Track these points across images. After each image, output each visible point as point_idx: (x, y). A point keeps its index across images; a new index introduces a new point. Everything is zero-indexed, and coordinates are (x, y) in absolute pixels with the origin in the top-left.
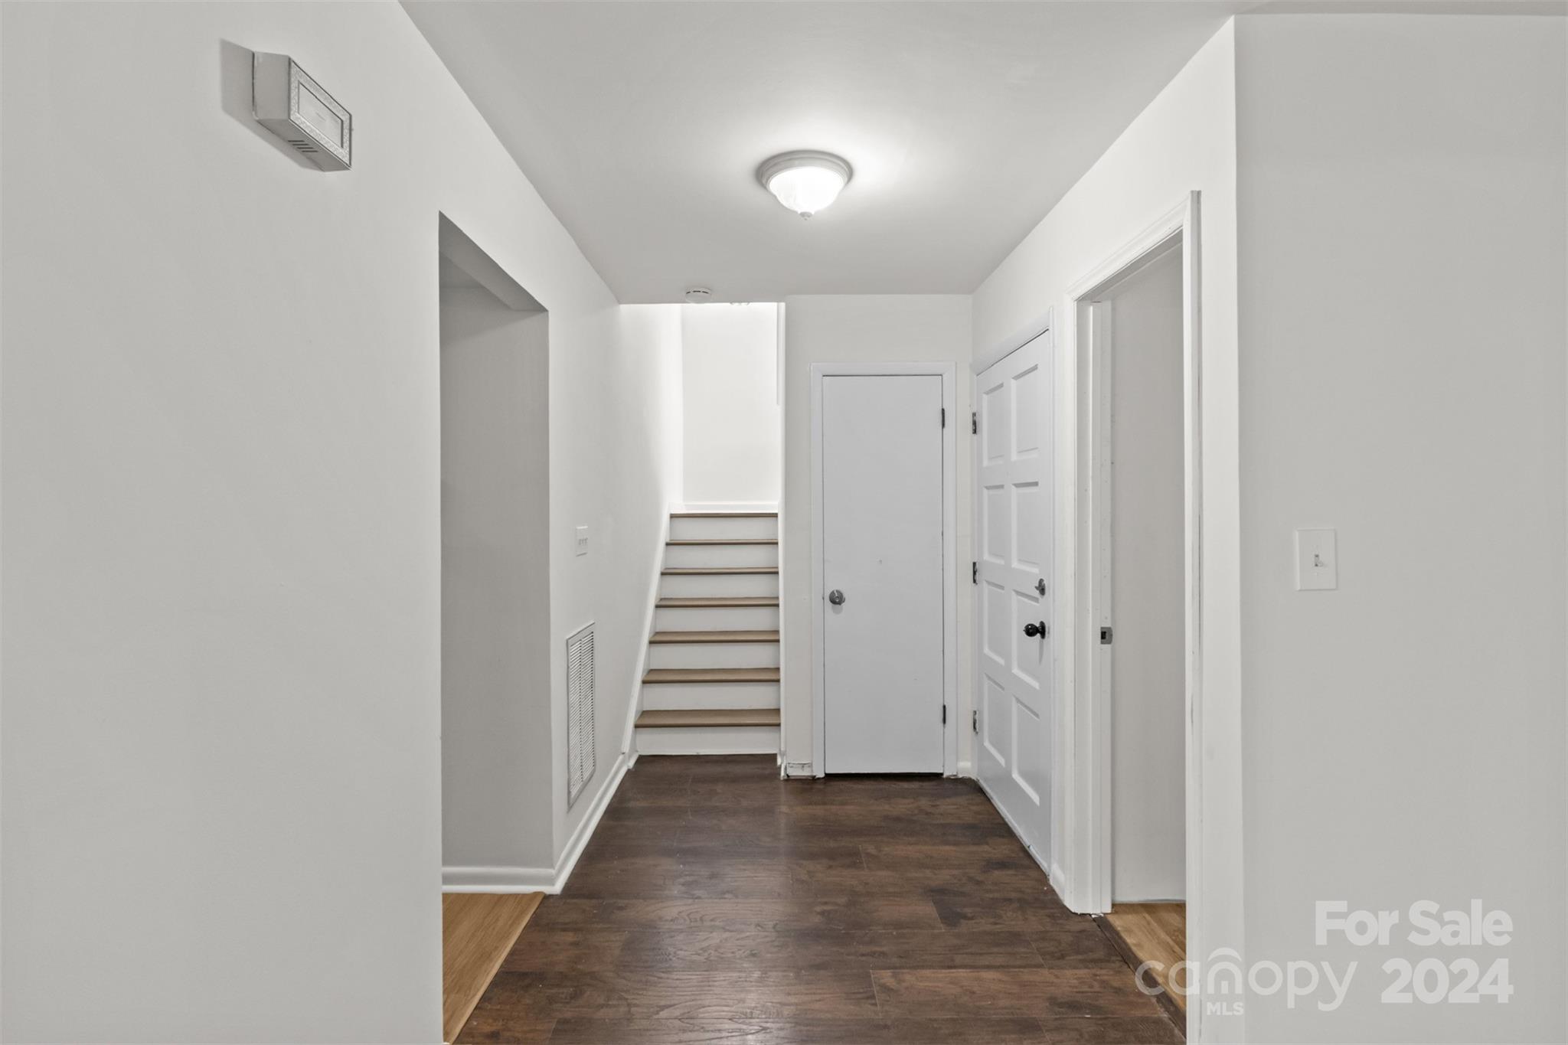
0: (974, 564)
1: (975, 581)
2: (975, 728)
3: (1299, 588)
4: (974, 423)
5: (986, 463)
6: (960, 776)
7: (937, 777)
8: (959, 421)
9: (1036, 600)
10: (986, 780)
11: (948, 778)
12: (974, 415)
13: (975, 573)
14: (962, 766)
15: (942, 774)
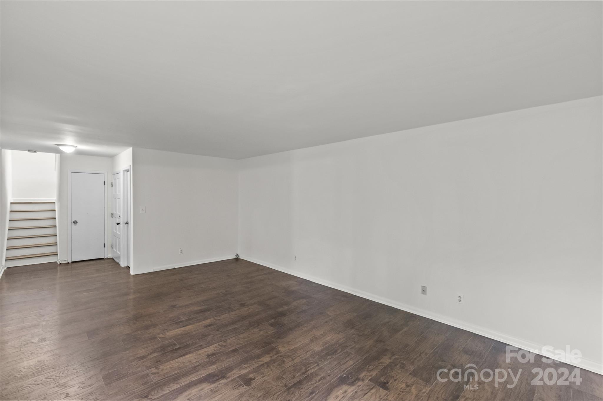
0: (112, 213)
1: (112, 217)
2: (112, 247)
3: (140, 212)
4: (112, 185)
5: (114, 193)
6: (109, 258)
7: (103, 258)
8: (108, 184)
9: (119, 218)
10: (115, 258)
11: (106, 259)
12: (112, 183)
13: (112, 215)
14: (110, 256)
15: (104, 258)
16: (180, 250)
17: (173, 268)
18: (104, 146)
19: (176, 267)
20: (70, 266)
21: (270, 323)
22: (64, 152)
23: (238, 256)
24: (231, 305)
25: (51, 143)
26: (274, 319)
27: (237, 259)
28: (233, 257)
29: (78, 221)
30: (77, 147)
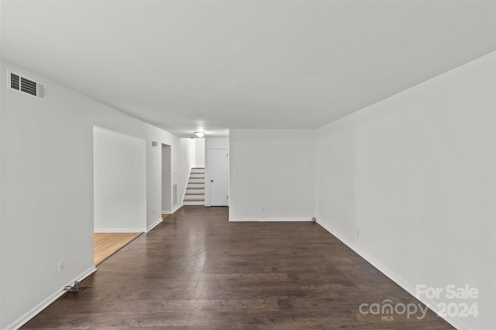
3: (234, 176)
15: (227, 206)
16: (262, 207)
17: (257, 221)
18: (215, 130)
19: (259, 221)
20: (210, 209)
21: (281, 299)
22: (198, 136)
23: (315, 219)
24: (265, 266)
25: (192, 132)
26: (287, 296)
27: (314, 223)
28: (310, 220)
29: (213, 180)
30: (205, 133)
